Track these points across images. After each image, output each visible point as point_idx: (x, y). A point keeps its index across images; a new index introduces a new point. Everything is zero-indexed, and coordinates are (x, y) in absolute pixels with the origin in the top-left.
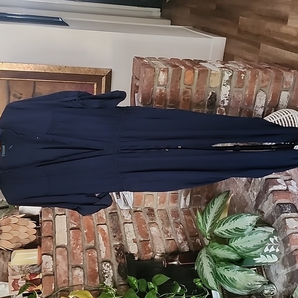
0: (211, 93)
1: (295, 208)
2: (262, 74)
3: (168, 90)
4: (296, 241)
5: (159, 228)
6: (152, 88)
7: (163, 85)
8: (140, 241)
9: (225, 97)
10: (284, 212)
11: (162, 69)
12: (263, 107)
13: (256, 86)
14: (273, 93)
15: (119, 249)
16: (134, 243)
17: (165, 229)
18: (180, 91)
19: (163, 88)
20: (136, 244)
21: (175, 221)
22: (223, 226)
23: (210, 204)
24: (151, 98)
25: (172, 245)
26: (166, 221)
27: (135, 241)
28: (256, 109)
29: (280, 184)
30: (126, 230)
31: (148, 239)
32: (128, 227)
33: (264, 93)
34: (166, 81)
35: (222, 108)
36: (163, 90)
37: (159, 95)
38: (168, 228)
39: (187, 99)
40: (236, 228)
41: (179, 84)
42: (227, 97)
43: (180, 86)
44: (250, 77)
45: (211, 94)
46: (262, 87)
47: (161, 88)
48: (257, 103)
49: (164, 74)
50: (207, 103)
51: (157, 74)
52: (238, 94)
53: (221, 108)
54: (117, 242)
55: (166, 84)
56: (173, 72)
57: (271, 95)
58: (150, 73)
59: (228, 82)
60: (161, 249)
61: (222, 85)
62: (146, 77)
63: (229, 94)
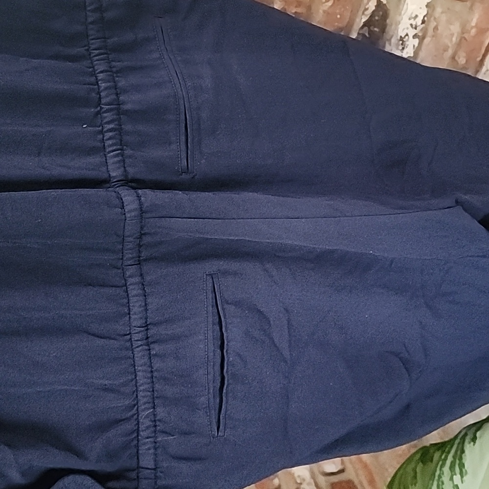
0: (375, 3)
9: (411, 25)
23: (446, 469)
42: (416, 28)
45: (374, 8)
63: (424, 17)
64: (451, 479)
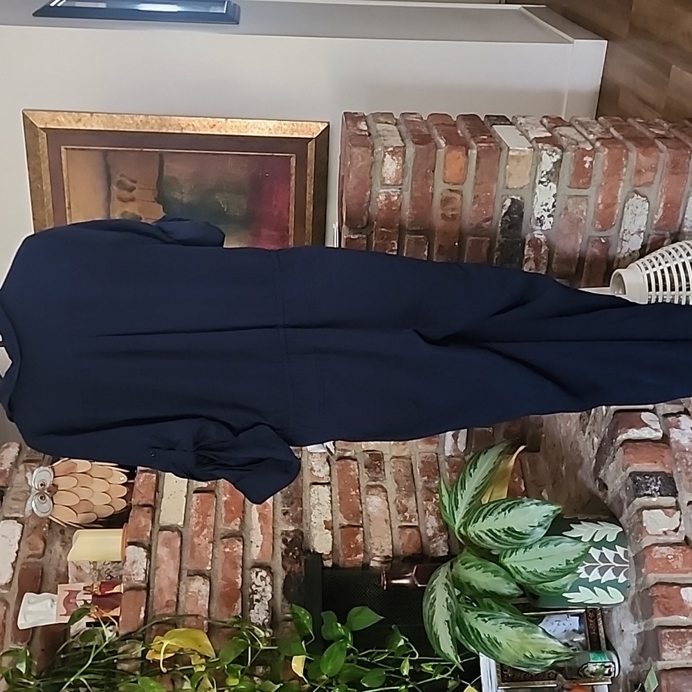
0: (510, 200)
1: (670, 487)
2: (638, 156)
3: (407, 195)
4: (660, 563)
5: (387, 500)
6: (367, 191)
7: (394, 185)
8: (341, 526)
9: (544, 210)
10: (641, 494)
11: (389, 150)
12: (643, 231)
13: (622, 184)
14: (666, 199)
15: (291, 541)
16: (327, 531)
17: (401, 503)
18: (435, 197)
20: (330, 532)
21: (427, 486)
22: (483, 521)
23: (468, 467)
24: (366, 213)
25: (409, 540)
26: (407, 484)
27: (329, 526)
28: (623, 236)
29: (647, 425)
30: (314, 500)
31: (358, 522)
32: (318, 494)
33: (645, 199)
34: (400, 176)
35: (538, 234)
36: (394, 196)
37: (386, 206)
38: (408, 501)
39: (452, 215)
40: (509, 528)
41: (431, 182)
42: (548, 211)
43: (433, 187)
44: (606, 163)
45: (509, 204)
46: (639, 186)
47: (389, 190)
48: (626, 225)
49: (394, 160)
50: (500, 225)
51: (378, 161)
52: (576, 203)
53: (536, 236)
54: (289, 525)
55: (400, 182)
56: (416, 156)
57: (662, 204)
58: (363, 159)
59: (552, 175)
60: (383, 548)
61: (537, 181)
62: (354, 168)
63: (554, 203)
64: (470, 470)
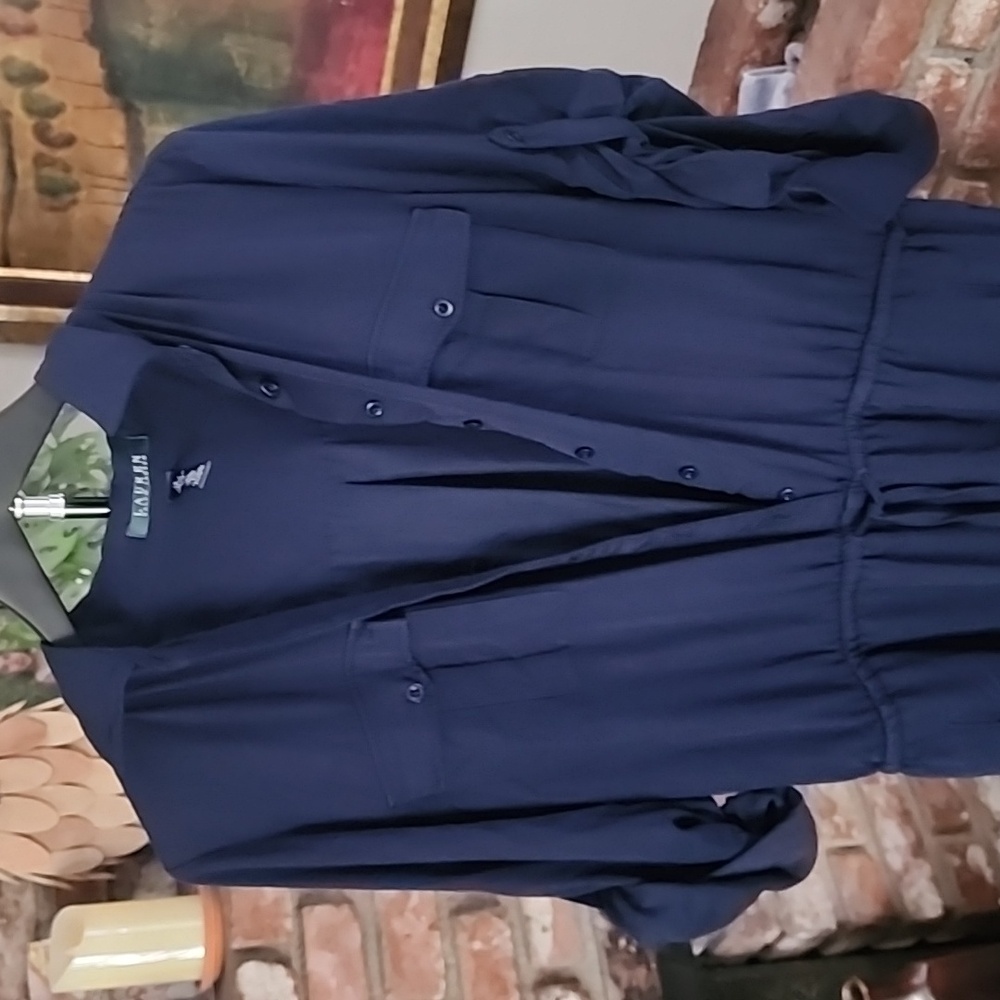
3: (983, 77)
6: (904, 59)
7: (966, 49)
19: (961, 67)
25: (862, 886)
34: (989, 25)
36: (959, 77)
37: (935, 100)
47: (947, 63)
60: (814, 910)
